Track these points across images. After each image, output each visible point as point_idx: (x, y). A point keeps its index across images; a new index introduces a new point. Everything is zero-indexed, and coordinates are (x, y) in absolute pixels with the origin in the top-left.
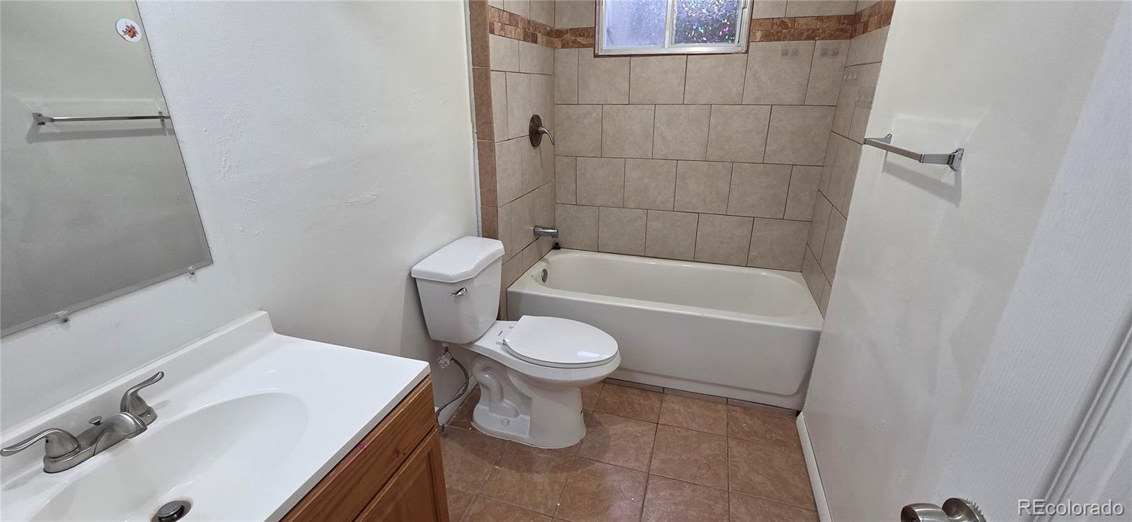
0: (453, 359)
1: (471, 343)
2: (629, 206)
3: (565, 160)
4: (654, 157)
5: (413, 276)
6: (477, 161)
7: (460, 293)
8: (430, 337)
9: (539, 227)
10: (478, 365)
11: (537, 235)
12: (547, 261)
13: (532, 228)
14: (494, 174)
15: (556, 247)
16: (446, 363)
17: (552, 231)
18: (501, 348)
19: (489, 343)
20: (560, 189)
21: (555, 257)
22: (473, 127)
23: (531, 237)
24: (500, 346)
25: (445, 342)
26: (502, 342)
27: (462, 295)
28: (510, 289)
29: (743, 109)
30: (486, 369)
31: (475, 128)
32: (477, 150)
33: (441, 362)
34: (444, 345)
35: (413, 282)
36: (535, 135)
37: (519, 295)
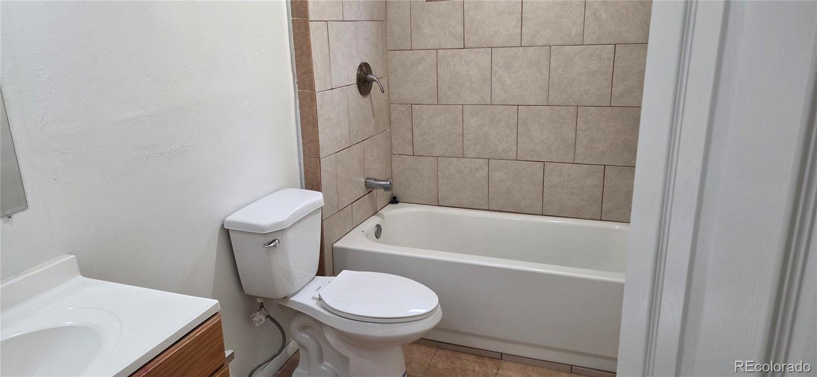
0: (268, 316)
1: (286, 298)
2: (470, 155)
3: (401, 108)
4: (492, 103)
5: (226, 227)
6: (299, 112)
7: (272, 245)
8: (244, 292)
9: (371, 179)
10: (296, 323)
11: (370, 187)
12: (382, 217)
13: (363, 180)
14: (315, 124)
15: (394, 201)
16: (261, 320)
17: (386, 183)
18: (316, 304)
19: (305, 298)
20: (397, 139)
21: (391, 211)
22: (294, 77)
23: (362, 190)
24: (315, 301)
25: (260, 297)
26: (318, 297)
27: (275, 246)
28: (336, 245)
29: (584, 49)
30: (304, 328)
31: (296, 78)
32: (298, 101)
33: (255, 319)
34: (259, 301)
35: (226, 233)
36: (364, 82)
37: (345, 251)
